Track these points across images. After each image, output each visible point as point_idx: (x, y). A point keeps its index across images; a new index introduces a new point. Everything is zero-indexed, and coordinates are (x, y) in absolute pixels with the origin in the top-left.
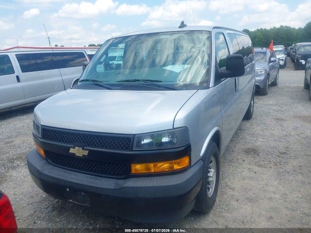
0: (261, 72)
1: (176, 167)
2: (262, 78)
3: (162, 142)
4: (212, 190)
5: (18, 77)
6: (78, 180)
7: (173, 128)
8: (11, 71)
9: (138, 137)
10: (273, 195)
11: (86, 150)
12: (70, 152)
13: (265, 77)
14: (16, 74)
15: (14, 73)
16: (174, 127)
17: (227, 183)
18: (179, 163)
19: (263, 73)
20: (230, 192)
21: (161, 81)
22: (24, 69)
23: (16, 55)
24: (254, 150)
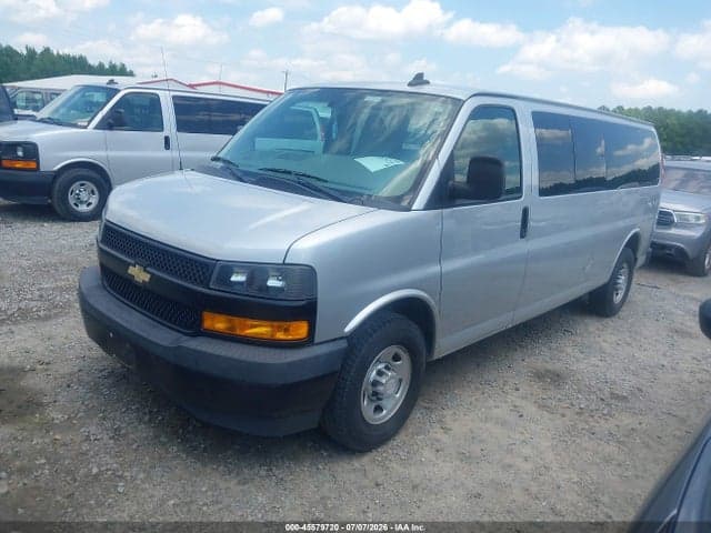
0: (698, 218)
1: (280, 336)
2: (696, 233)
3: (268, 287)
4: (388, 414)
5: (167, 140)
6: (127, 321)
7: (284, 264)
8: (158, 125)
9: (222, 267)
10: (519, 462)
11: (148, 272)
12: (129, 271)
13: (704, 234)
14: (166, 133)
15: (162, 130)
16: (287, 261)
17: (444, 417)
18: (286, 330)
19: (702, 221)
20: (440, 435)
21: (326, 181)
22: (183, 126)
23: (174, 97)
24: (558, 375)
